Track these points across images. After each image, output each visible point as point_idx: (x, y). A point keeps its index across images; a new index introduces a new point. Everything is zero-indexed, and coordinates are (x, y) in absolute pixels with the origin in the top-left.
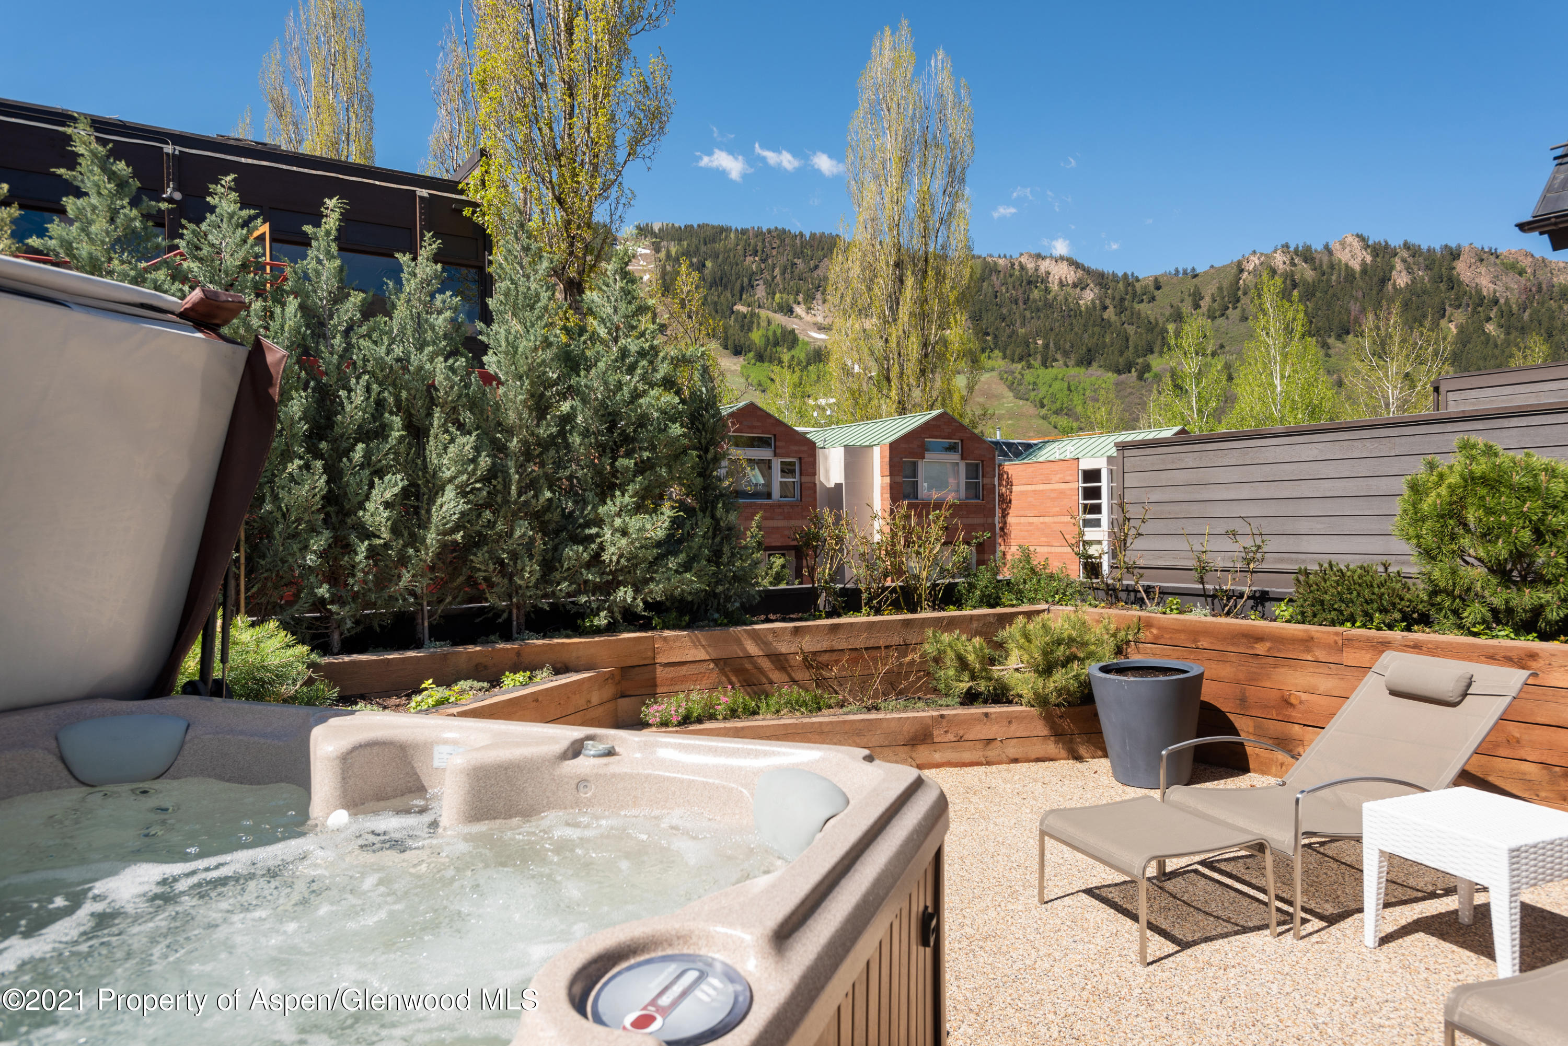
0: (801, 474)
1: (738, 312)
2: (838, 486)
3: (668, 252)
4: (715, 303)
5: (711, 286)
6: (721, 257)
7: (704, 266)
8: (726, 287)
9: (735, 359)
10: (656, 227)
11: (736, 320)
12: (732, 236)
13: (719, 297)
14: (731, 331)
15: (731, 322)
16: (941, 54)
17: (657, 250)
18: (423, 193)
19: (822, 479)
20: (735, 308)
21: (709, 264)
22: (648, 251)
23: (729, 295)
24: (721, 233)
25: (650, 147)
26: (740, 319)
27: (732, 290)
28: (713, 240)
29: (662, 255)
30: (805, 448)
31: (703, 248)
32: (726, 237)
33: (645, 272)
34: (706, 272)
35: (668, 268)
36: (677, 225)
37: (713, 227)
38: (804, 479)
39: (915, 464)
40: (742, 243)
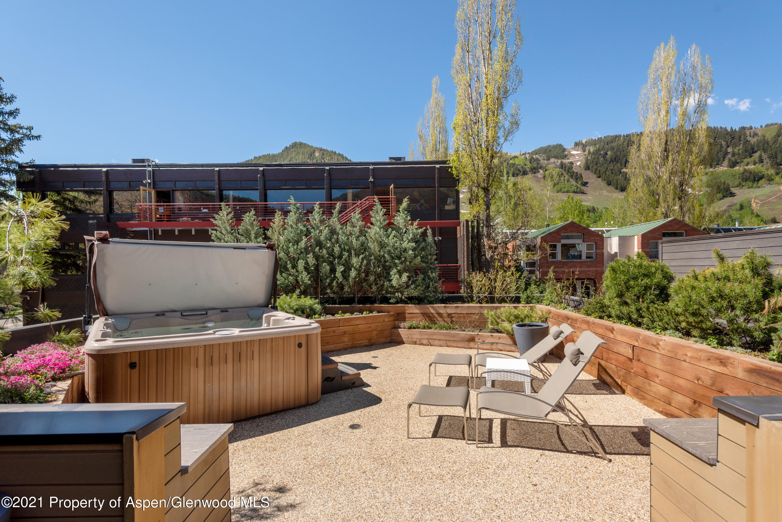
0: (596, 249)
1: (624, 172)
2: (616, 253)
3: (589, 151)
4: (612, 170)
5: (610, 163)
6: (615, 149)
7: (607, 154)
8: (617, 162)
9: (621, 193)
10: (584, 142)
11: (622, 176)
12: (622, 138)
13: (614, 167)
14: (619, 181)
15: (620, 177)
16: (694, 47)
17: (584, 151)
18: (438, 166)
19: (609, 250)
20: (622, 171)
21: (609, 153)
22: (580, 152)
23: (619, 165)
24: (616, 138)
25: (511, 137)
26: (624, 175)
27: (621, 163)
28: (612, 142)
29: (586, 153)
30: (599, 238)
31: (606, 146)
32: (618, 140)
33: (578, 161)
34: (608, 156)
35: (589, 158)
36: (594, 138)
37: (612, 136)
38: (598, 251)
39: (657, 243)
40: (627, 141)
